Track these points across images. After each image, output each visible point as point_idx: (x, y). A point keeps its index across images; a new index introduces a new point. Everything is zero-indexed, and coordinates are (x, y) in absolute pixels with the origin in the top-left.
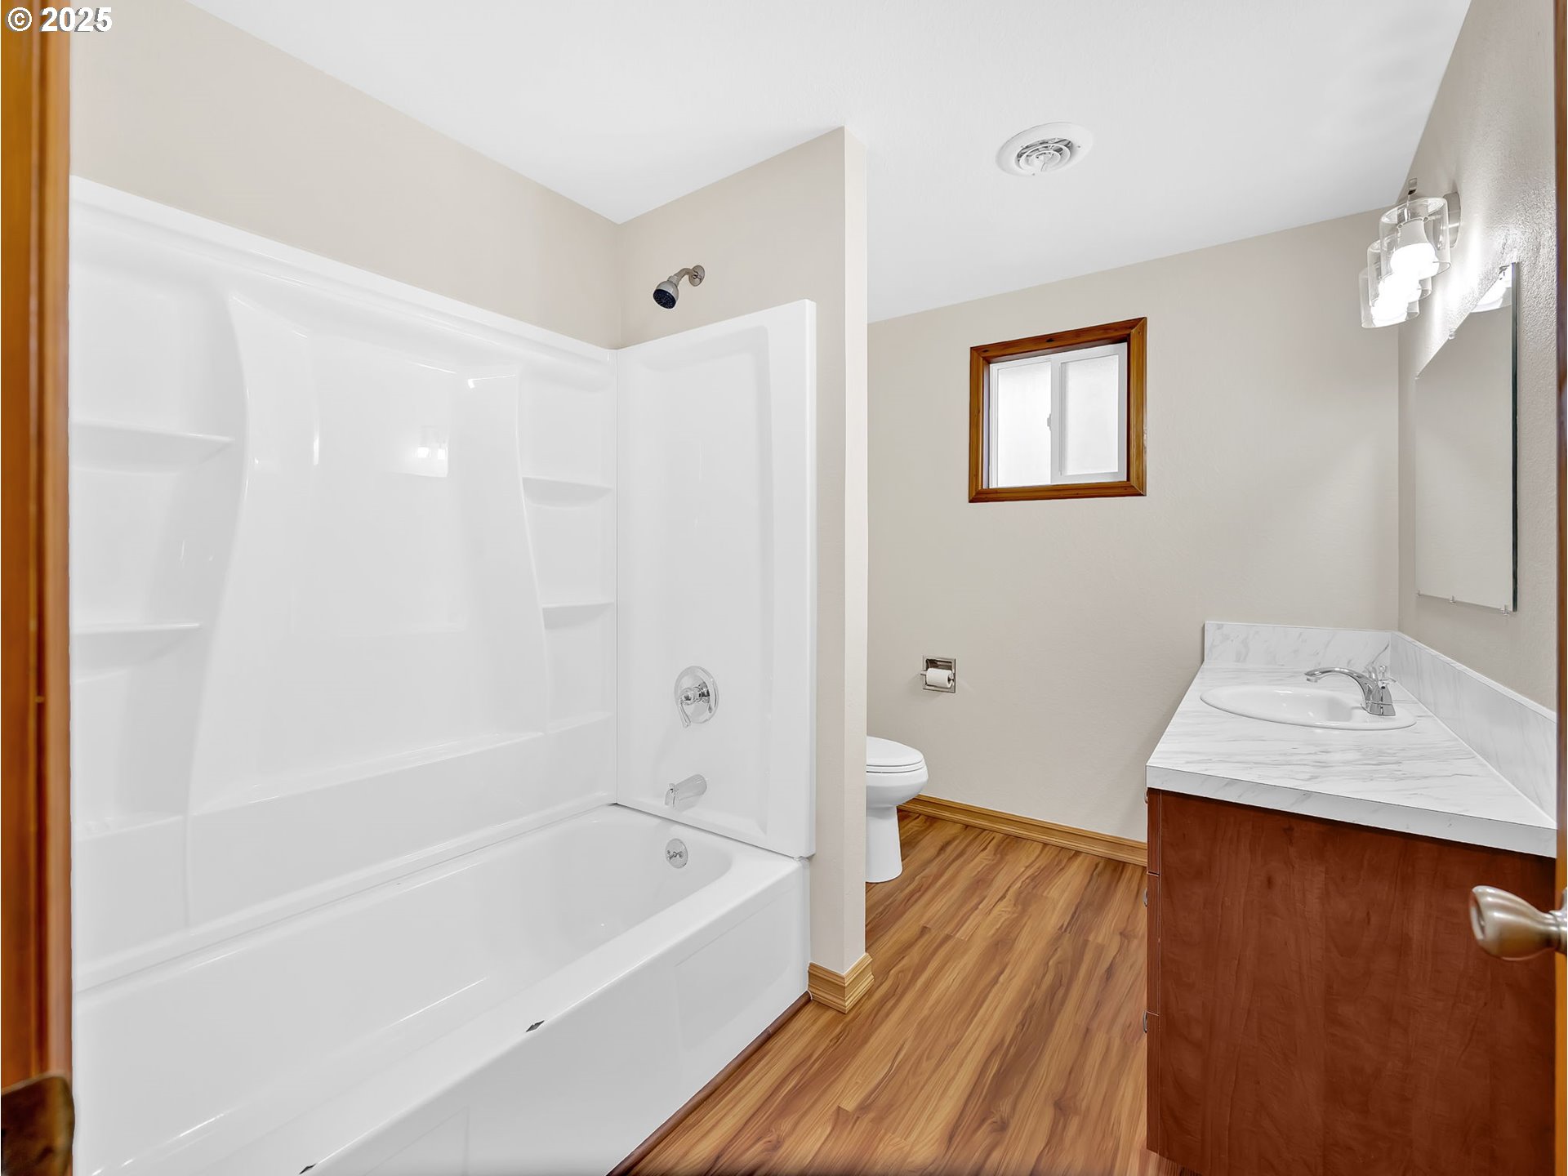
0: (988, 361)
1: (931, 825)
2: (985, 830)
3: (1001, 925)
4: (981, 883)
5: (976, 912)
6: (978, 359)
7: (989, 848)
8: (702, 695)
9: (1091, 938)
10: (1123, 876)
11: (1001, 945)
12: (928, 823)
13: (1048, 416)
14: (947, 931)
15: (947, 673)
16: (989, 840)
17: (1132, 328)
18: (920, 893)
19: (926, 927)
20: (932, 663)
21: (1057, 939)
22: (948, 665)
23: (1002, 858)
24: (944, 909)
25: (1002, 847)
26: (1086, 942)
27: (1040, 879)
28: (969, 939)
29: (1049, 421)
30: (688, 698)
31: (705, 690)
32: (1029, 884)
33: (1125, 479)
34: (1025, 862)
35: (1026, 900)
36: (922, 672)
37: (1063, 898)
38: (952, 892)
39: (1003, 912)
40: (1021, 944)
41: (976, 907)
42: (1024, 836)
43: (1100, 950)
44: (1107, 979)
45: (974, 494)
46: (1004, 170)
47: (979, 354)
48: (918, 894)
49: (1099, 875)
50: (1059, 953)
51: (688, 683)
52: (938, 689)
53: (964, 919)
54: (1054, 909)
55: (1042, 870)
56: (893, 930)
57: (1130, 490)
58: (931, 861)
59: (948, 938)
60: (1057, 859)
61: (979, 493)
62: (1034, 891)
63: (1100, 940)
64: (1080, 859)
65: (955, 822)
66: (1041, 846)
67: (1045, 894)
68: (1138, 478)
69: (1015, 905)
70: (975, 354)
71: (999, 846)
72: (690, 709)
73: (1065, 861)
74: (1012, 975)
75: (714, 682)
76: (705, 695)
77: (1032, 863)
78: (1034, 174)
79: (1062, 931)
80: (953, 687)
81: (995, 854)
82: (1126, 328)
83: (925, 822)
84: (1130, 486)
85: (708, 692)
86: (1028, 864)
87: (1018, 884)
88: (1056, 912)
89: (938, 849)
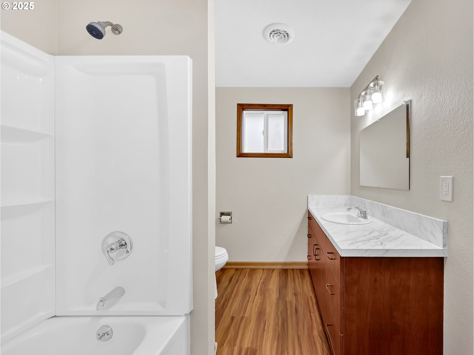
0: (243, 109)
1: (224, 272)
2: (243, 269)
3: (259, 305)
4: (247, 290)
5: (249, 302)
6: (240, 108)
7: (246, 276)
8: (122, 245)
9: (287, 300)
10: (288, 274)
11: (261, 313)
12: (222, 272)
13: (263, 131)
14: (241, 315)
15: (229, 217)
16: (245, 273)
17: (289, 107)
18: (227, 302)
19: (233, 317)
20: (222, 214)
21: (278, 304)
22: (229, 214)
23: (251, 278)
24: (238, 305)
25: (250, 274)
26: (286, 301)
27: (265, 283)
28: (250, 316)
29: (263, 132)
30: (112, 249)
31: (123, 242)
32: (263, 286)
33: (286, 152)
34: (259, 278)
35: (264, 292)
36: (220, 218)
37: (274, 288)
38: (238, 298)
39: (258, 299)
40: (268, 311)
41: (248, 301)
42: (256, 268)
43: (291, 302)
44: (297, 314)
45: (239, 154)
46: (264, 38)
47: (240, 107)
48: (226, 303)
49: (282, 275)
50: (280, 309)
51: (111, 241)
52: (226, 223)
53: (246, 308)
54: (273, 292)
55: (265, 279)
56: (220, 323)
57: (288, 156)
58: (227, 287)
59: (242, 318)
60: (268, 273)
61: (240, 154)
62: (265, 287)
63: (290, 300)
64: (275, 272)
65: (232, 269)
66: (262, 270)
67: (269, 288)
68: (291, 153)
69: (261, 295)
70: (239, 106)
71: (249, 274)
72: (113, 254)
73: (271, 273)
74: (269, 324)
75: (129, 238)
76: (123, 245)
77: (261, 277)
78: (273, 43)
79: (278, 300)
80: (231, 222)
81: (249, 278)
82: (287, 106)
83: (221, 272)
84: (288, 155)
85: (126, 243)
86: (260, 278)
87: (260, 287)
88: (274, 294)
89: (229, 281)
